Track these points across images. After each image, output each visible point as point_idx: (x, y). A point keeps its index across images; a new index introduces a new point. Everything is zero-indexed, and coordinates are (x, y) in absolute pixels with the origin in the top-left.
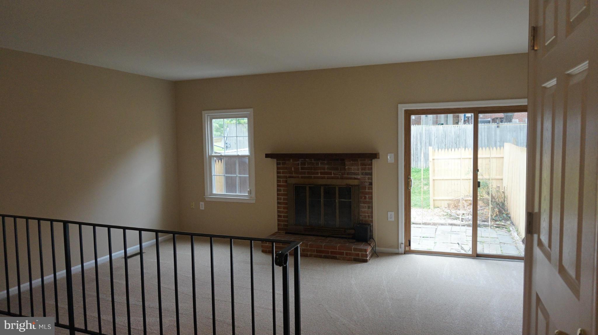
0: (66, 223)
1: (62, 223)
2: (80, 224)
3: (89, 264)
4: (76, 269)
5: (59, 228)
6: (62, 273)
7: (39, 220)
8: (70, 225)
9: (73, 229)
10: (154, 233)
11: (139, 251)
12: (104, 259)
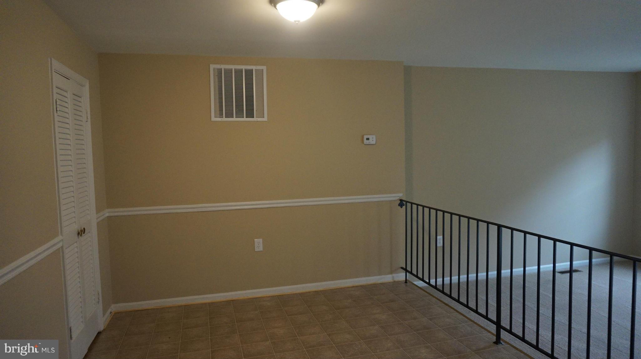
0: (500, 227)
1: (497, 226)
2: (512, 229)
3: (518, 271)
4: (505, 272)
5: (493, 230)
6: (493, 274)
7: (478, 221)
8: (503, 229)
9: (506, 233)
10: (588, 251)
11: (569, 269)
12: (532, 269)
